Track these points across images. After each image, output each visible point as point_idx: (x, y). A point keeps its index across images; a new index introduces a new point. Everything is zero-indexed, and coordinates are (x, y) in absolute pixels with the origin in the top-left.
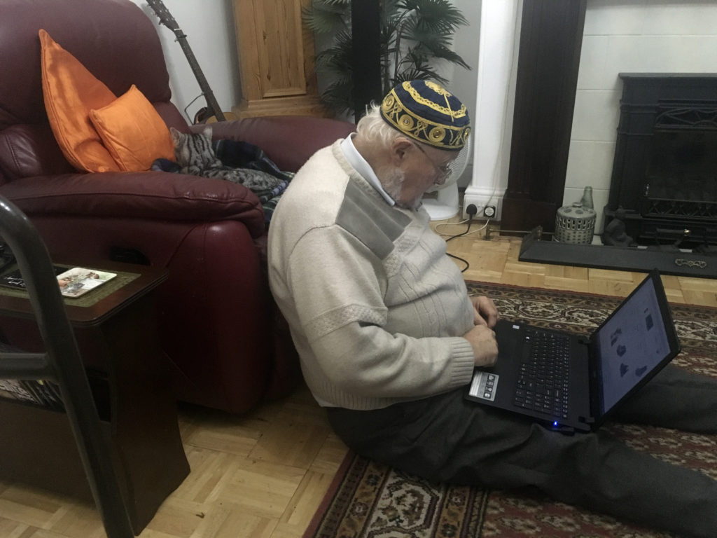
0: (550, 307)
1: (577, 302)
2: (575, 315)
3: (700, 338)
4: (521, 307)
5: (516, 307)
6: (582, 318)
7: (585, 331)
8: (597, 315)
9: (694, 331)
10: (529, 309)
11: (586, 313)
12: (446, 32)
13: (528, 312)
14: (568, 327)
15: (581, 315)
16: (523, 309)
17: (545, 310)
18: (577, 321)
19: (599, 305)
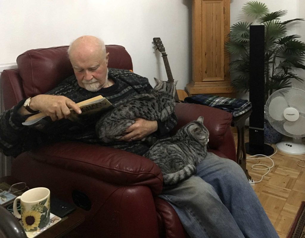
12: (302, 55)
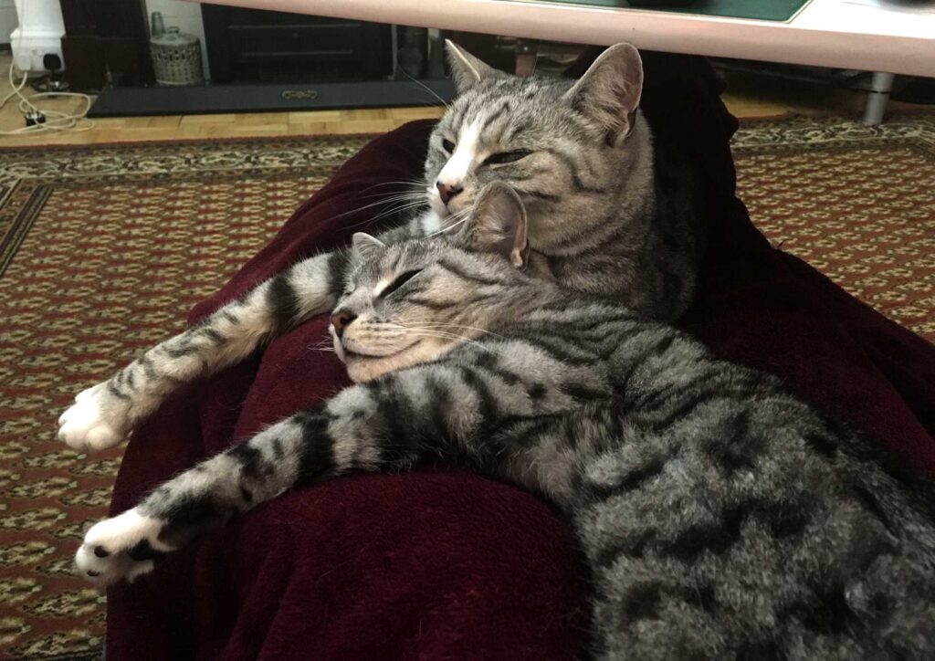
0: (112, 161)
1: (149, 151)
2: (141, 165)
3: (286, 165)
4: (68, 166)
5: (62, 167)
6: (151, 165)
7: (148, 178)
8: (170, 160)
9: (283, 159)
10: (79, 166)
11: (156, 160)
13: (77, 170)
14: (127, 177)
15: (149, 163)
16: (71, 168)
17: (103, 164)
18: (141, 169)
19: (177, 150)
